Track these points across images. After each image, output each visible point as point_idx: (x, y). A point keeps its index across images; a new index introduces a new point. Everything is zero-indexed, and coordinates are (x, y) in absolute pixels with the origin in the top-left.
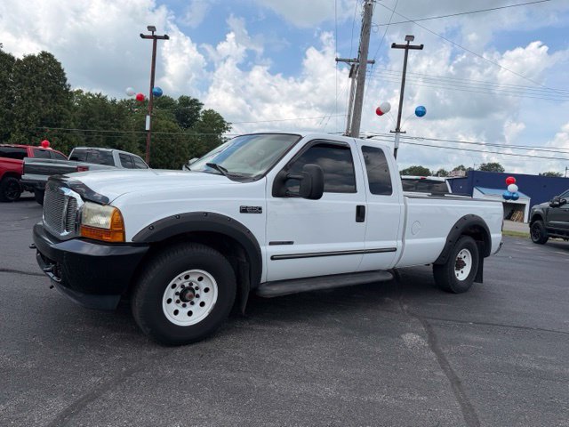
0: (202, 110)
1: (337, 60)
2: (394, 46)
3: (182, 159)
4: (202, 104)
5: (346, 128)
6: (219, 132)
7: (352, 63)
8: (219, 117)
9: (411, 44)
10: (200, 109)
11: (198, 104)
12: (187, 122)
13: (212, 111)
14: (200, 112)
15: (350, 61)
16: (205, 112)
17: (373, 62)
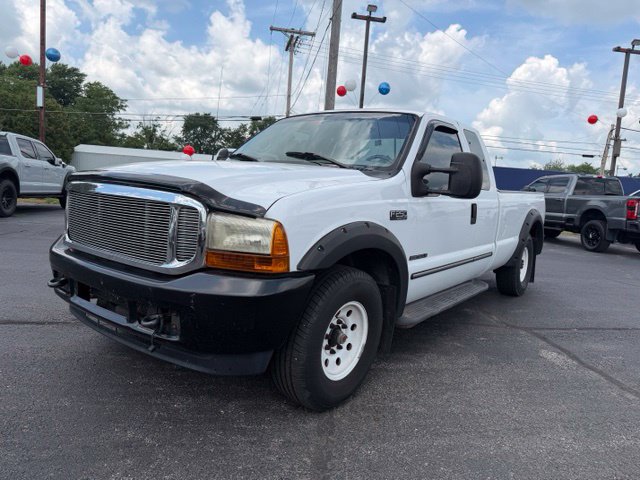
0: (85, 82)
1: (272, 29)
2: (355, 16)
3: (65, 145)
4: (83, 75)
5: (285, 111)
6: (111, 111)
7: (290, 34)
8: (109, 92)
9: (373, 15)
10: (81, 81)
11: (78, 75)
12: (64, 97)
13: (98, 84)
14: (82, 85)
15: (286, 31)
16: (90, 85)
17: (313, 35)
